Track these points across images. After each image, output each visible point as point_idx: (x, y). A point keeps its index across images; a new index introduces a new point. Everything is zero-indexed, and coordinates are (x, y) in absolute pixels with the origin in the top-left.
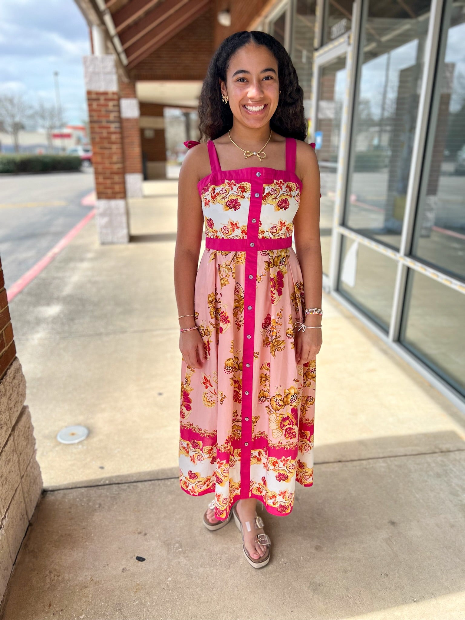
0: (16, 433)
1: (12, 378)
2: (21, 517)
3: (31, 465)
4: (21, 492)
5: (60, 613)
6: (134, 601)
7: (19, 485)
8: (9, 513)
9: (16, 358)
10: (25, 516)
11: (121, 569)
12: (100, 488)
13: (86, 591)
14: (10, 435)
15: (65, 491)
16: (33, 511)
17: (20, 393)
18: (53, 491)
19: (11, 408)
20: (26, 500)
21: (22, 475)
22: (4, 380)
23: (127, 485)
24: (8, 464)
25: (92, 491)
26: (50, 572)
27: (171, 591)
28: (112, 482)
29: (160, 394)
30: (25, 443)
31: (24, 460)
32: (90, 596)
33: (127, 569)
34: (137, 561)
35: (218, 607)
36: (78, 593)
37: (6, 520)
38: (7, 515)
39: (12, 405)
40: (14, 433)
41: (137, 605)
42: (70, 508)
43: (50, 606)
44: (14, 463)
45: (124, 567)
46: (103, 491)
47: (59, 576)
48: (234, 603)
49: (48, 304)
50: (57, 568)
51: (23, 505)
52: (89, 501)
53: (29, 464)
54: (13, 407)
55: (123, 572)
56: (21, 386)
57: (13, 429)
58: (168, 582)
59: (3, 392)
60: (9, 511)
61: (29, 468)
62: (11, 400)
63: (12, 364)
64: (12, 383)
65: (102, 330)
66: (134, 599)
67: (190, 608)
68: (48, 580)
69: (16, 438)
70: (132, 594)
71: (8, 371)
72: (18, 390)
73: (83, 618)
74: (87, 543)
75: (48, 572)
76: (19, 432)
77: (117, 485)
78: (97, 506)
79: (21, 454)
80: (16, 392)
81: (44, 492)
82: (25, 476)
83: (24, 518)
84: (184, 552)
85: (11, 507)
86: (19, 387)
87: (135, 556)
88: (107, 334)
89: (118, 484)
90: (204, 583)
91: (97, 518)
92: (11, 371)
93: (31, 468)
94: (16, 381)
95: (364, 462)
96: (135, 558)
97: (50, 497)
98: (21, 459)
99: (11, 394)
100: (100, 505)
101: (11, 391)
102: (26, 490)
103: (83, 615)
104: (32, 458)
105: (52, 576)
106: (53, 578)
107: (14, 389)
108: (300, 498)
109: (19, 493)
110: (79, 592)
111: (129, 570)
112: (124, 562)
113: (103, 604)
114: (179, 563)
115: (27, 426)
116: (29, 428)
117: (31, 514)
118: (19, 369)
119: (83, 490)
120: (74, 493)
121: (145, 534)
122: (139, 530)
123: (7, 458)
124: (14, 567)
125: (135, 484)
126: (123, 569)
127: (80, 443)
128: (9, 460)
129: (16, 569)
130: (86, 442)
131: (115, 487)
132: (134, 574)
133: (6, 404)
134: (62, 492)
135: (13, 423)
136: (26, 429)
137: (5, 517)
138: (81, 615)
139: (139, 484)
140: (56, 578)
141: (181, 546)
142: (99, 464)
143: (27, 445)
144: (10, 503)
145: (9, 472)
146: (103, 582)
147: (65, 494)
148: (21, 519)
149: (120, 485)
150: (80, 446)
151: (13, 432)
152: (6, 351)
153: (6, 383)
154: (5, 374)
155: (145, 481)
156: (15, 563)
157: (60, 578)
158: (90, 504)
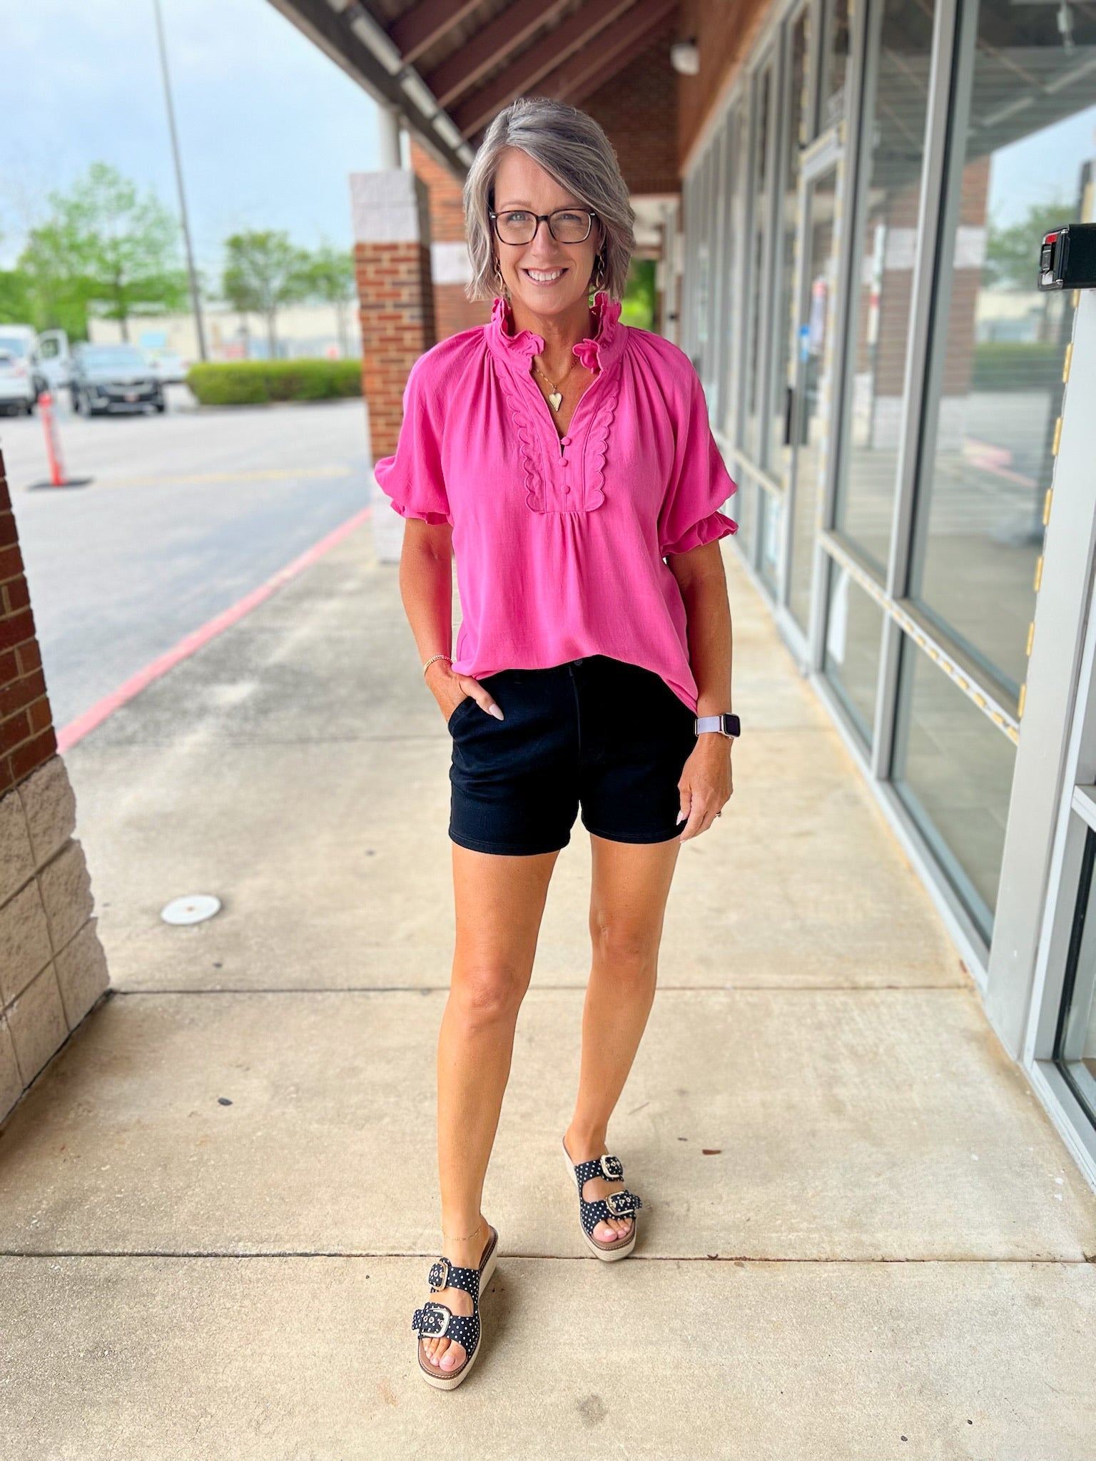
0: (46, 877)
1: (42, 786)
2: (52, 1018)
3: (79, 938)
4: (53, 980)
5: (75, 1160)
6: (191, 1157)
7: (48, 964)
8: (20, 1003)
9: (56, 756)
10: (62, 1020)
11: (189, 1112)
12: (203, 995)
13: (124, 1135)
14: (31, 879)
15: (145, 996)
16: (82, 1016)
17: (60, 815)
18: (125, 993)
19: (35, 836)
20: (65, 995)
21: (57, 950)
22: (22, 787)
23: (248, 994)
24: (23, 924)
25: (189, 1001)
26: (80, 1105)
27: (253, 1150)
28: (225, 989)
29: (371, 853)
30: (68, 900)
31: (63, 927)
32: (128, 1142)
33: (199, 1113)
34: (218, 1104)
35: (318, 1178)
36: (111, 1137)
37: (12, 1011)
38: (15, 1004)
39: (38, 829)
40: (41, 876)
41: (194, 1162)
42: (143, 1020)
43: (63, 1149)
44: (39, 926)
45: (195, 1109)
46: (206, 1001)
47: (89, 1111)
48: (346, 1176)
49: (233, 681)
50: (92, 1100)
51: (55, 998)
52: (177, 1012)
53: (75, 936)
54: (41, 834)
55: (190, 1116)
56: (63, 803)
57: (40, 871)
58: (254, 1138)
59: (17, 806)
60: (22, 998)
61: (74, 943)
62: (35, 821)
63: (44, 764)
64: (40, 795)
65: (314, 733)
66: (192, 1154)
67: (274, 1175)
68: (72, 1115)
69: (45, 885)
70: (192, 1147)
71: (35, 774)
72: (55, 809)
73: (106, 1171)
74: (151, 1072)
75: (76, 1104)
76: (52, 877)
77: (232, 994)
78: (187, 1021)
79: (54, 915)
80: (50, 812)
81: (109, 994)
82: (64, 954)
83: (59, 1023)
84: (298, 1100)
85: (28, 995)
86: (58, 805)
87: (217, 1096)
88: (320, 741)
89: (236, 991)
90: (311, 1144)
91: (179, 1038)
92: (41, 776)
93: (81, 944)
94: (51, 794)
95: (689, 993)
96: (216, 1099)
97: (118, 1002)
98: (54, 923)
99: (37, 813)
100: (192, 1020)
101: (37, 807)
102: (65, 977)
103: (108, 1167)
104: (83, 927)
105: (81, 1109)
106: (79, 1114)
107: (45, 805)
108: (536, 1038)
109: (50, 979)
110: (113, 1135)
111: (201, 1115)
112: (197, 1103)
113: (143, 1155)
114: (284, 1113)
115: (76, 873)
116: (80, 877)
117: (75, 1021)
118: (63, 774)
119: (173, 996)
120: (160, 1000)
121: (248, 1069)
122: (240, 1062)
123: (23, 913)
124: (27, 1092)
125: (263, 994)
126: (192, 1113)
127: (198, 924)
128: (27, 918)
129: (29, 1096)
130: (207, 923)
131: (228, 996)
132: (206, 1121)
133: (23, 826)
134: (139, 996)
135: (41, 860)
136: (72, 877)
137: (11, 1005)
138: (105, 1166)
139: (270, 996)
140: (85, 1113)
141: (297, 1091)
142: (216, 960)
143: (70, 904)
144: (27, 988)
145: (26, 938)
146: (154, 1126)
147: (143, 1000)
148: (50, 1022)
149: (237, 995)
150: (196, 930)
151: (39, 876)
152: (32, 743)
153: (25, 793)
154: (27, 779)
155: (282, 991)
156: (29, 1086)
157: (91, 1115)
158: (178, 1017)
